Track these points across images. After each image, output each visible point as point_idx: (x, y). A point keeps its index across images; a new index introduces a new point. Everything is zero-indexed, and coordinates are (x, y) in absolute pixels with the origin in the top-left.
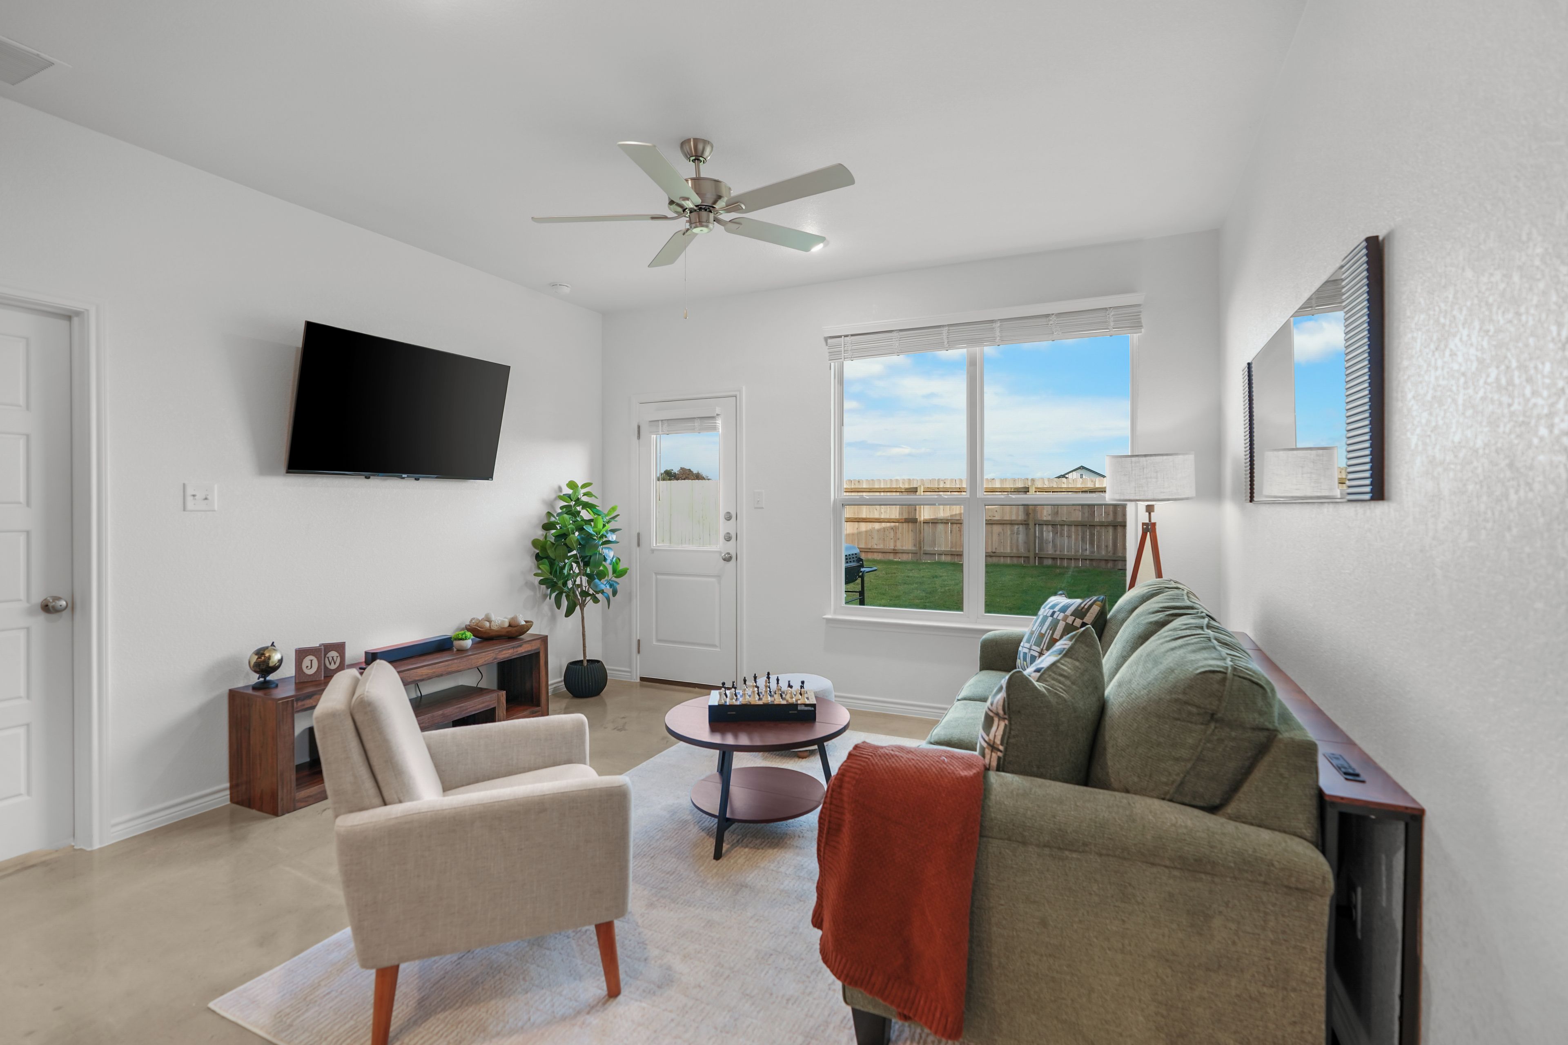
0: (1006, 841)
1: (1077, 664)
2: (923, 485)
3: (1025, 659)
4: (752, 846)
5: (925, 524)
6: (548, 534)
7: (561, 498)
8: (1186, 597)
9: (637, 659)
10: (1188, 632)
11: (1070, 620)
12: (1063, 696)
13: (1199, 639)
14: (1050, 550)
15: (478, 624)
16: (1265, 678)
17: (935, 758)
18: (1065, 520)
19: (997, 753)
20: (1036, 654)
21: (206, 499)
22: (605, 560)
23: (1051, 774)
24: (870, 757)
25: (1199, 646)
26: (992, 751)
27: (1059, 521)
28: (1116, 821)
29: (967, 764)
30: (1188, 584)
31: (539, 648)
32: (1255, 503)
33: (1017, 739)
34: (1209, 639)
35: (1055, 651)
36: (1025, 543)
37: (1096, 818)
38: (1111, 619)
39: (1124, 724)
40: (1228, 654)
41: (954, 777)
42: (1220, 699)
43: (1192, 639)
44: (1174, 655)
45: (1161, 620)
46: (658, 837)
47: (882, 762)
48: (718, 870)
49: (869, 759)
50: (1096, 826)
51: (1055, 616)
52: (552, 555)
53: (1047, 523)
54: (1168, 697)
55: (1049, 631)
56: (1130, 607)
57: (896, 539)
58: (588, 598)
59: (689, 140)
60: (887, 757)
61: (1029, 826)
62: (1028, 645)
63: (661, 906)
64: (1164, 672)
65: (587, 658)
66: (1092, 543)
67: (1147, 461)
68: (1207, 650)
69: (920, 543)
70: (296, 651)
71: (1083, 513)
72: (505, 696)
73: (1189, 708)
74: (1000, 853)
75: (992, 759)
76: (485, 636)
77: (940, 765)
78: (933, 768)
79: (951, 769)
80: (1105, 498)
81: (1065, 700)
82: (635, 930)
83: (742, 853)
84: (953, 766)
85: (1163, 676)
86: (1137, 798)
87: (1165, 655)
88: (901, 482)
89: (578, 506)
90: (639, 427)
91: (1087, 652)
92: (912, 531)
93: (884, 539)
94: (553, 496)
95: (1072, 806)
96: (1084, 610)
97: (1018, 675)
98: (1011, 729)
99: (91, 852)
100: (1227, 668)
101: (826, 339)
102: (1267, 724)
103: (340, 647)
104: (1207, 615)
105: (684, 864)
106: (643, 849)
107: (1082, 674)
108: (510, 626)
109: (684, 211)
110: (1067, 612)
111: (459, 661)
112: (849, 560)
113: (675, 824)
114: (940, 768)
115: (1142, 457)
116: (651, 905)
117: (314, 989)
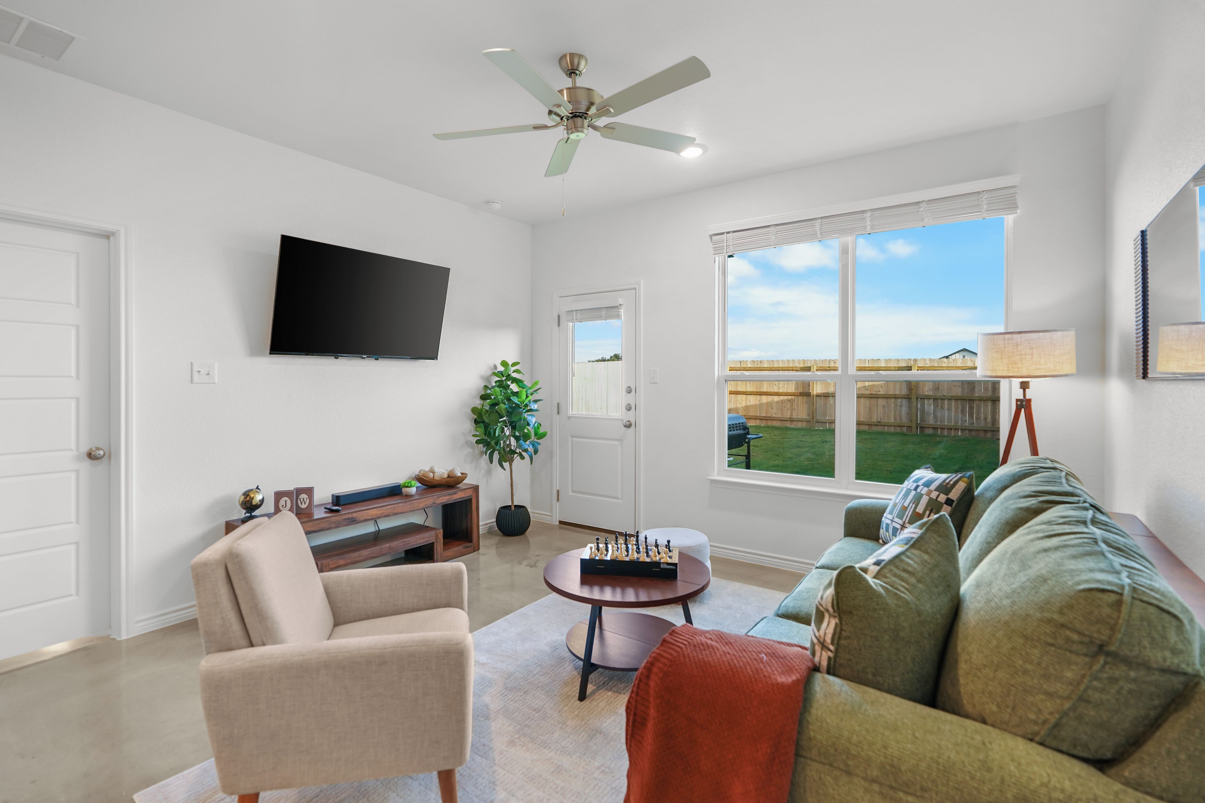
0: (827, 767)
1: (926, 557)
2: (816, 365)
3: (887, 530)
4: (615, 690)
5: (818, 398)
6: (484, 403)
7: (494, 374)
8: (1064, 481)
9: (557, 506)
10: (1067, 529)
11: (934, 495)
12: (904, 598)
13: (1080, 541)
14: (931, 421)
15: (424, 474)
16: (1180, 603)
17: (754, 654)
18: (945, 394)
19: (827, 653)
20: (899, 527)
21: (208, 374)
22: (528, 424)
23: (889, 684)
24: (683, 646)
25: (1081, 549)
26: (822, 649)
27: (940, 396)
28: (965, 766)
29: (788, 666)
30: (1067, 463)
31: (472, 495)
32: (1148, 380)
33: (848, 641)
34: (1095, 541)
35: (901, 540)
36: (908, 414)
37: (939, 757)
38: (978, 496)
39: (981, 637)
40: (1122, 565)
41: (770, 682)
42: (1113, 629)
43: (1071, 539)
44: (1047, 559)
45: (1034, 506)
46: (535, 672)
47: (695, 654)
48: (579, 712)
49: (681, 648)
50: (938, 769)
51: (919, 490)
52: (486, 420)
53: (928, 398)
54: (1038, 615)
55: (911, 504)
56: (999, 486)
57: (792, 409)
58: (516, 455)
59: (565, 55)
60: (702, 648)
61: (854, 755)
62: (890, 517)
63: (521, 745)
64: (1034, 580)
65: (514, 504)
66: (971, 415)
67: (1021, 338)
68: (1093, 557)
69: (813, 413)
70: (275, 493)
71: (963, 389)
72: (442, 534)
73: (1068, 632)
74: (820, 779)
75: (822, 658)
76: (429, 484)
77: (757, 665)
78: (748, 667)
79: (768, 672)
80: (976, 374)
81: (907, 602)
82: (491, 767)
83: (605, 696)
84: (771, 668)
85: (1033, 586)
86: (995, 733)
87: (1035, 557)
88: (796, 362)
89: (508, 381)
90: (559, 316)
91: (939, 543)
92: (806, 403)
93: (782, 409)
94: (490, 373)
95: (910, 737)
96: (949, 486)
97: (849, 571)
98: (841, 630)
99: (120, 641)
100: (1122, 587)
101: (711, 236)
102: (1183, 666)
103: (309, 491)
104: (1091, 505)
105: (551, 702)
106: (520, 683)
107: (931, 570)
108: (448, 477)
109: (562, 119)
110: (931, 487)
111: (403, 504)
112: (732, 429)
113: (554, 660)
114: (756, 669)
115: (1016, 334)
116: (512, 743)
117: (215, 792)
